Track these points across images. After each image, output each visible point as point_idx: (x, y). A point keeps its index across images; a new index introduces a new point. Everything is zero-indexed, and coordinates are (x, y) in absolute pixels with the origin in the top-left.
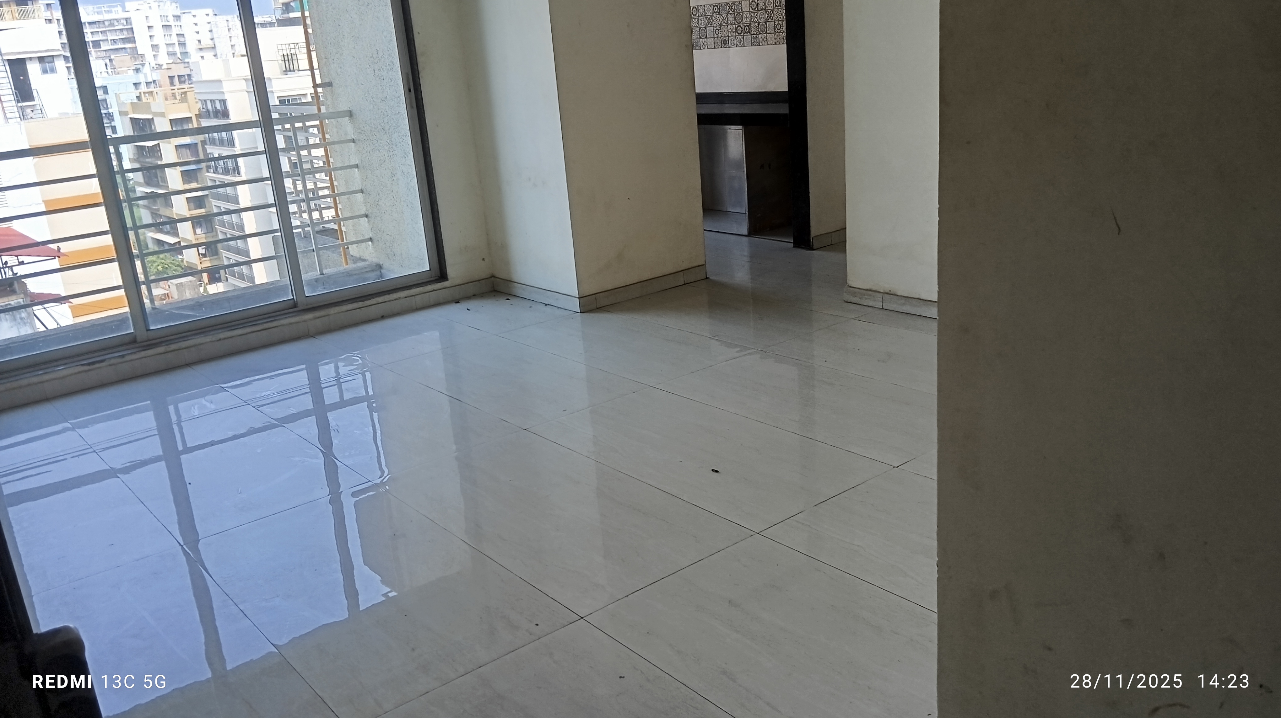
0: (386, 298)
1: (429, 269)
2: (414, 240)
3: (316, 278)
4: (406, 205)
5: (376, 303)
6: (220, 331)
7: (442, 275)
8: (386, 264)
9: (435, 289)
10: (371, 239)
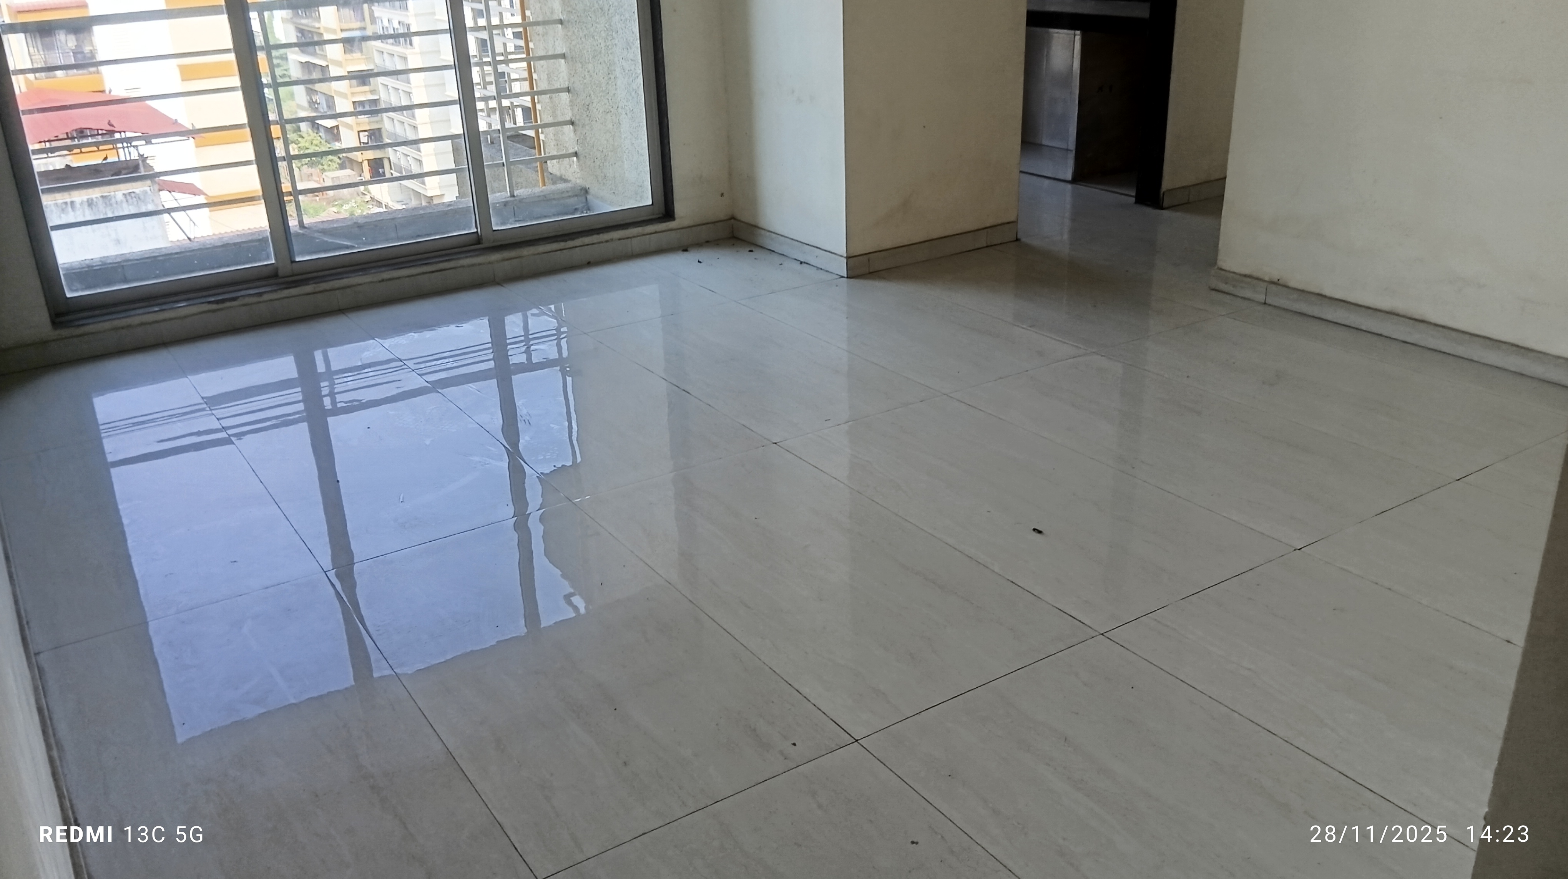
0: (595, 238)
1: (651, 203)
2: (632, 161)
3: (505, 201)
4: (624, 113)
5: (581, 244)
6: (383, 269)
7: (668, 214)
8: (594, 189)
9: (658, 230)
10: (576, 154)
